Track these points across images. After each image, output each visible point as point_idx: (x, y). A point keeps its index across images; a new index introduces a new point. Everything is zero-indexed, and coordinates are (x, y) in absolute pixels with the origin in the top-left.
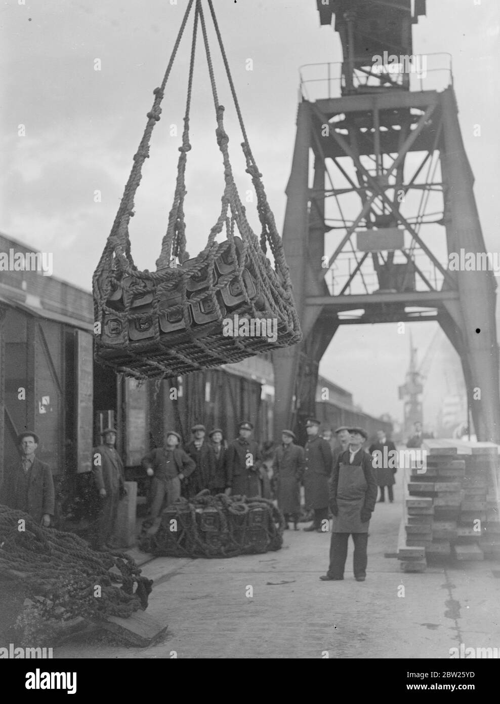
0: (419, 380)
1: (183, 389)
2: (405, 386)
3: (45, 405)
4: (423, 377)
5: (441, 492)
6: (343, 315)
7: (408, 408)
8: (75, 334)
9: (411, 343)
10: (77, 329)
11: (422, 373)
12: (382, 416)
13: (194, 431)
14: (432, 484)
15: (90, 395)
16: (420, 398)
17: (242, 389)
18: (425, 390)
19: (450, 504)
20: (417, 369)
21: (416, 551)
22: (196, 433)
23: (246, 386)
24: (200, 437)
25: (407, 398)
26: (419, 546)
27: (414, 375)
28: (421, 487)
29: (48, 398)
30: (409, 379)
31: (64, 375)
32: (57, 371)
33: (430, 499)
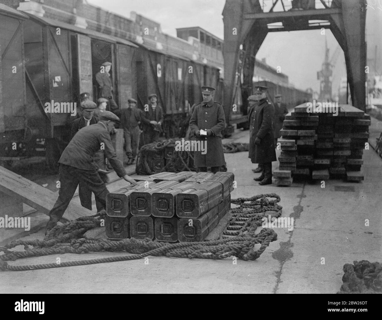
0: (330, 68)
1: (162, 72)
2: (322, 72)
3: (57, 82)
4: (332, 67)
5: (302, 136)
6: (270, 26)
7: (323, 85)
8: (76, 37)
9: (326, 46)
10: (77, 34)
11: (332, 63)
12: (307, 90)
13: (150, 98)
14: (296, 131)
15: (90, 76)
16: (331, 79)
17: (205, 73)
18: (333, 74)
19: (307, 144)
20: (329, 61)
21: (285, 173)
22: (152, 99)
23: (208, 70)
24: (154, 101)
25: (322, 79)
26: (287, 170)
27: (327, 65)
28: (288, 133)
29: (59, 77)
30: (324, 67)
31: (71, 63)
32: (65, 60)
33: (294, 141)
